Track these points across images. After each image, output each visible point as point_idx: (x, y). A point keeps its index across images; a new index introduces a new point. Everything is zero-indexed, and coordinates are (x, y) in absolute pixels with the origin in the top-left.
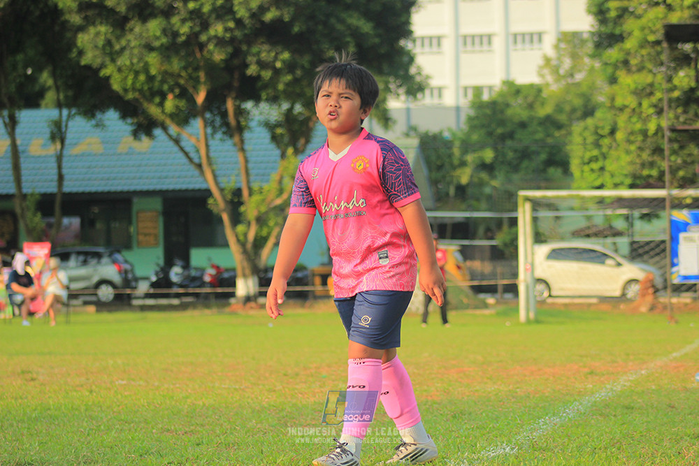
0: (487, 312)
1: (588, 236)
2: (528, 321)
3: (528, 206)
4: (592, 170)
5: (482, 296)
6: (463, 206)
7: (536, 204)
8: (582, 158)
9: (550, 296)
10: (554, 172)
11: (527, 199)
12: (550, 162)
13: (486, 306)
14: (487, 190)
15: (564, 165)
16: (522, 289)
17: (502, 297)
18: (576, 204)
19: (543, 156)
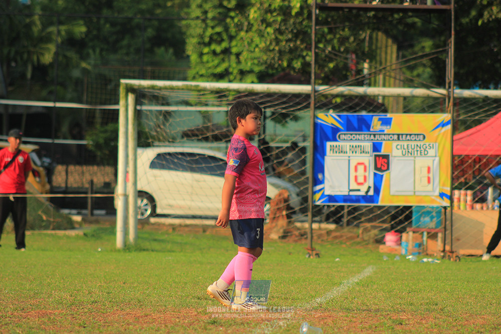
0: (72, 233)
1: (206, 139)
2: (127, 247)
3: (131, 98)
4: (214, 53)
5: (66, 211)
6: (44, 93)
7: (141, 96)
8: (201, 36)
9: (154, 214)
10: (164, 54)
11: (130, 89)
12: (159, 40)
13: (71, 225)
14: (76, 73)
15: (178, 46)
16: (119, 204)
17: (92, 214)
18: (192, 97)
19: (150, 32)
